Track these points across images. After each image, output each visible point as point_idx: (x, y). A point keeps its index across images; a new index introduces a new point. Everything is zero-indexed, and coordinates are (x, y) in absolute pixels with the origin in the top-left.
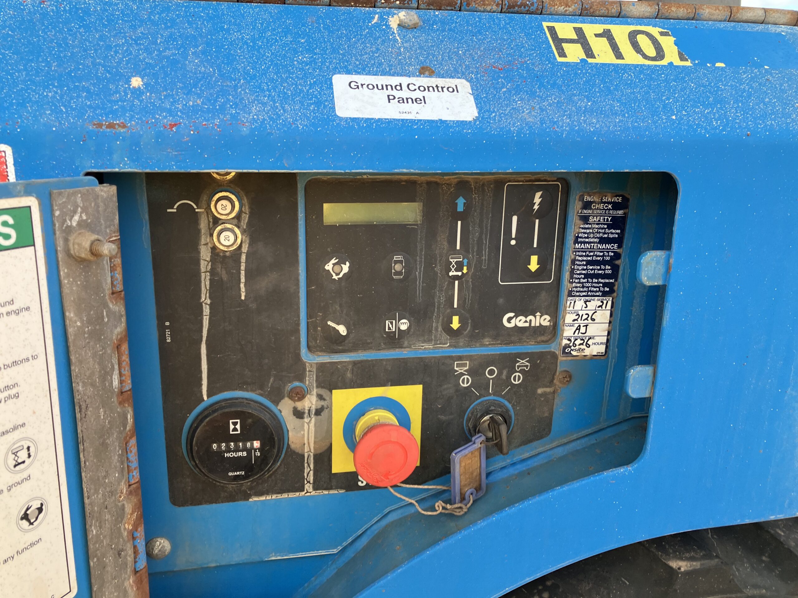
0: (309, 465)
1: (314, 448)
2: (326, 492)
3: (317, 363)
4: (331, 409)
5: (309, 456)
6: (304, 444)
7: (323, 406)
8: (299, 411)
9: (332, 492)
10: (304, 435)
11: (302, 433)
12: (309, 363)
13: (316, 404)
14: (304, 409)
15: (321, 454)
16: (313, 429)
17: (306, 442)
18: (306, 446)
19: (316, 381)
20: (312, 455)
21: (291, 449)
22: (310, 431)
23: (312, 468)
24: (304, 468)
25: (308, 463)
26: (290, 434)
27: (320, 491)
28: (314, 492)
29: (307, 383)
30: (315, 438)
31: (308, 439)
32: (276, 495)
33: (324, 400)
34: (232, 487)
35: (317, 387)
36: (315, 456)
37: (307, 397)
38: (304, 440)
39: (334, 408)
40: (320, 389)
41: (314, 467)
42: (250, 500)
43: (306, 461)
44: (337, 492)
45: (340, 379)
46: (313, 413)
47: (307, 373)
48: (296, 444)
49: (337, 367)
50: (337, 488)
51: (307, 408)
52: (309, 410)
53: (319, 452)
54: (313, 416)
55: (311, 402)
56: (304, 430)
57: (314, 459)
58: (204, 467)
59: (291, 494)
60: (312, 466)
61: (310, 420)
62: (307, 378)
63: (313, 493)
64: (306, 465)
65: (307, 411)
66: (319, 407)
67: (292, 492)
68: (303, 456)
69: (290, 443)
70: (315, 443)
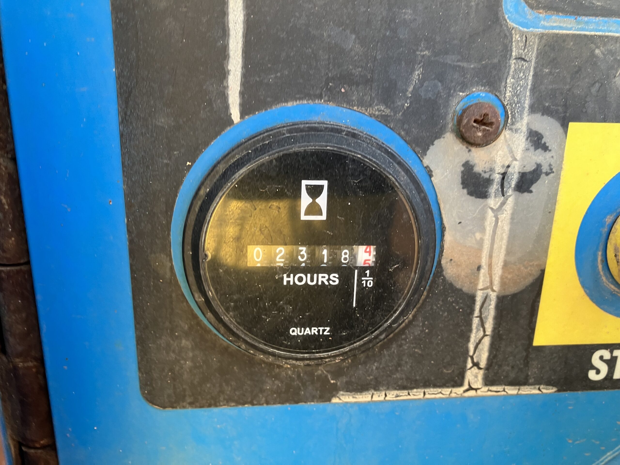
0: (482, 324)
1: (502, 278)
2: (512, 391)
3: (542, 36)
4: (558, 178)
5: (486, 299)
6: (479, 268)
7: (539, 166)
8: (477, 176)
9: (526, 390)
10: (481, 242)
11: (478, 236)
12: (522, 34)
13: (523, 159)
14: (492, 170)
15: (514, 296)
16: (507, 228)
17: (484, 262)
18: (482, 271)
19: (534, 89)
20: (493, 296)
21: (444, 279)
22: (499, 232)
23: (489, 331)
24: (470, 331)
25: (480, 317)
26: (448, 237)
27: (500, 388)
28: (486, 389)
29: (508, 94)
30: (509, 252)
31: (491, 256)
32: (396, 392)
33: (545, 148)
34: (294, 366)
35: (533, 109)
36: (501, 300)
37: (502, 137)
38: (480, 257)
39: (564, 175)
40: (538, 116)
41: (495, 329)
42: (335, 400)
43: (477, 313)
44: (537, 392)
45: (594, 90)
46: (513, 183)
47: (513, 62)
48: (458, 266)
49: (593, 52)
50: (538, 382)
51: (499, 169)
52: (504, 175)
53: (512, 290)
54: (510, 192)
55: (511, 152)
56: (483, 230)
57: (497, 307)
58: (227, 310)
59: (432, 390)
60: (489, 326)
61: (503, 204)
62: (510, 80)
63: (484, 391)
64: (476, 321)
65: (497, 177)
66: (530, 168)
67: (435, 386)
68: (472, 298)
69: (443, 262)
70: (506, 265)
